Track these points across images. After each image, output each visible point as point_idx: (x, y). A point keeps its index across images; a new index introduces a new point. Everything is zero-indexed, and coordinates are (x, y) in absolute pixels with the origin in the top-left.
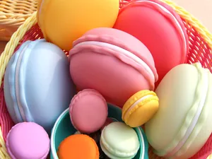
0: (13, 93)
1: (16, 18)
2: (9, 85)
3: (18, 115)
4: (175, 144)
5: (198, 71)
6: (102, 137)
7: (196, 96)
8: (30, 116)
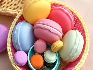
0: (15, 41)
1: (15, 12)
2: (14, 38)
3: (17, 48)
4: (68, 58)
5: (77, 34)
6: (45, 56)
7: (75, 43)
8: (21, 49)
